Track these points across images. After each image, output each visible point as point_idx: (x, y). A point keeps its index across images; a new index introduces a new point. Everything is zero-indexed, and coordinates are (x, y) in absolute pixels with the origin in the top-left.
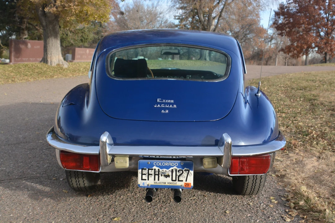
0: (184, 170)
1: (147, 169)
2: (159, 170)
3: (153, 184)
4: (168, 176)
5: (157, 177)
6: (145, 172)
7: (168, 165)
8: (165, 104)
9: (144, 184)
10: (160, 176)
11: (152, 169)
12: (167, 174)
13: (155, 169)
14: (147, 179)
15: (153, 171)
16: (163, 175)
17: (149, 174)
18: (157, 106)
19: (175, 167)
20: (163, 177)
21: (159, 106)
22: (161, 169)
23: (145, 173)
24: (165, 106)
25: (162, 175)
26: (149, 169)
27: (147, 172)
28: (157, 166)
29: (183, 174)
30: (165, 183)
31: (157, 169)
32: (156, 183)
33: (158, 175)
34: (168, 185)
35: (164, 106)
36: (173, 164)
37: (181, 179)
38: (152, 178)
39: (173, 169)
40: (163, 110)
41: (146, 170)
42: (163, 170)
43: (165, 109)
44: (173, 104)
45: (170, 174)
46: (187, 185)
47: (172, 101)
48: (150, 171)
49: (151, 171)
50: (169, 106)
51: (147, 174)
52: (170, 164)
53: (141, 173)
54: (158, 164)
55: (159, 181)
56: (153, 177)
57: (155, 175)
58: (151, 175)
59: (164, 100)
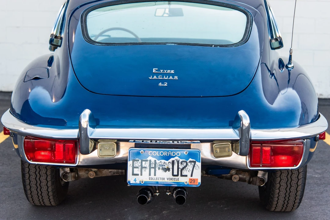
0: (188, 161)
1: (140, 161)
2: (155, 161)
3: (148, 180)
4: (168, 169)
5: (153, 170)
6: (136, 164)
7: (167, 154)
8: (163, 74)
9: (136, 181)
10: (157, 169)
11: (147, 161)
12: (166, 167)
13: (150, 161)
14: (140, 174)
15: (148, 163)
16: (161, 168)
17: (142, 167)
18: (153, 77)
19: (177, 158)
20: (161, 170)
21: (155, 77)
22: (158, 160)
23: (137, 166)
24: (163, 77)
25: (159, 169)
26: (142, 161)
27: (140, 165)
28: (153, 156)
29: (188, 166)
30: (164, 179)
31: (153, 160)
32: (152, 179)
33: (155, 168)
34: (168, 181)
35: (161, 78)
36: (174, 154)
37: (184, 173)
38: (146, 172)
39: (174, 160)
40: (161, 83)
41: (138, 162)
42: (161, 162)
43: (163, 81)
44: (173, 75)
45: (170, 166)
46: (192, 182)
47: (172, 72)
48: (144, 163)
49: (146, 163)
50: (169, 77)
51: (140, 167)
52: (170, 153)
53: (132, 165)
54: (155, 153)
55: (156, 177)
56: (148, 170)
57: (150, 168)
58: (146, 168)
59: (162, 70)
